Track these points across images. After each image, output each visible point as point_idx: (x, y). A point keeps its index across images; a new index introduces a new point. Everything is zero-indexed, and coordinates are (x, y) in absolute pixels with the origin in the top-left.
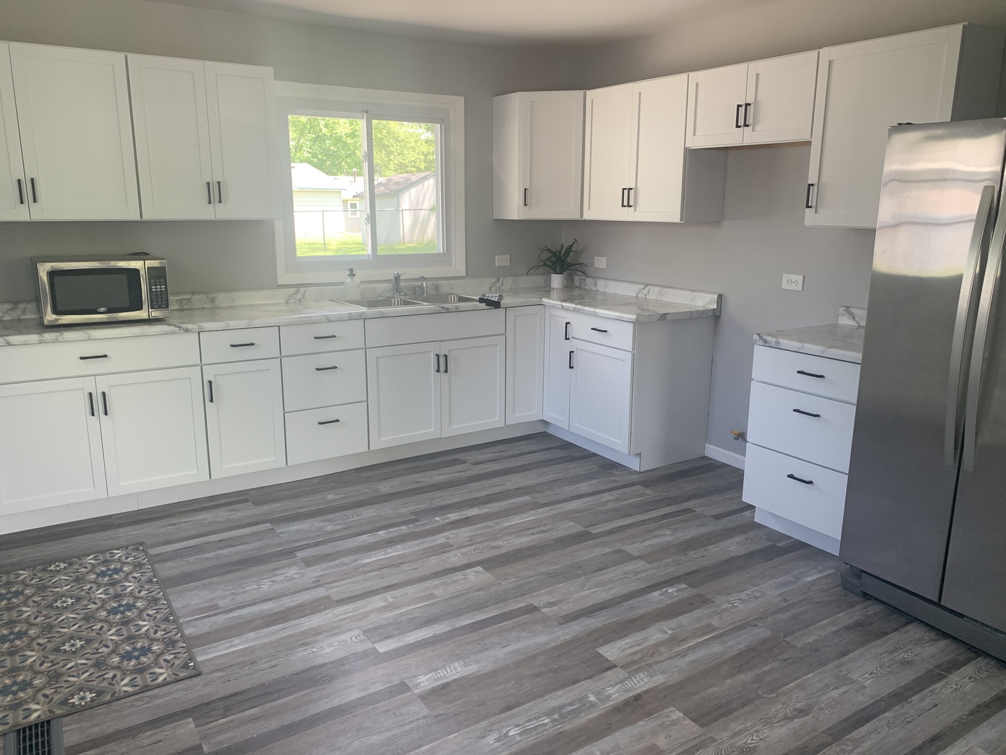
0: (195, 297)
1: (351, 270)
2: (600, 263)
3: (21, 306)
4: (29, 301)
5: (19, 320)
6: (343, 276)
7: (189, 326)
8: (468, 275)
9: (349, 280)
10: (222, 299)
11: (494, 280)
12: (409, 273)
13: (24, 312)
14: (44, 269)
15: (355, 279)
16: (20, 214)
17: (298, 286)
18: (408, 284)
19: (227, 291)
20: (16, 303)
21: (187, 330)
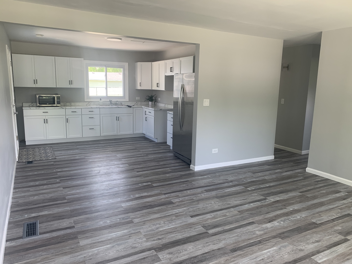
0: (67, 103)
1: (101, 99)
2: (159, 99)
3: (33, 103)
4: (35, 103)
5: (33, 106)
6: (99, 100)
7: (64, 108)
8: (129, 101)
9: (100, 101)
10: (73, 104)
11: (136, 102)
12: (114, 100)
13: (34, 104)
14: (37, 96)
15: (102, 101)
16: (34, 86)
17: (90, 102)
18: (115, 102)
19: (74, 102)
20: (32, 103)
21: (63, 108)
